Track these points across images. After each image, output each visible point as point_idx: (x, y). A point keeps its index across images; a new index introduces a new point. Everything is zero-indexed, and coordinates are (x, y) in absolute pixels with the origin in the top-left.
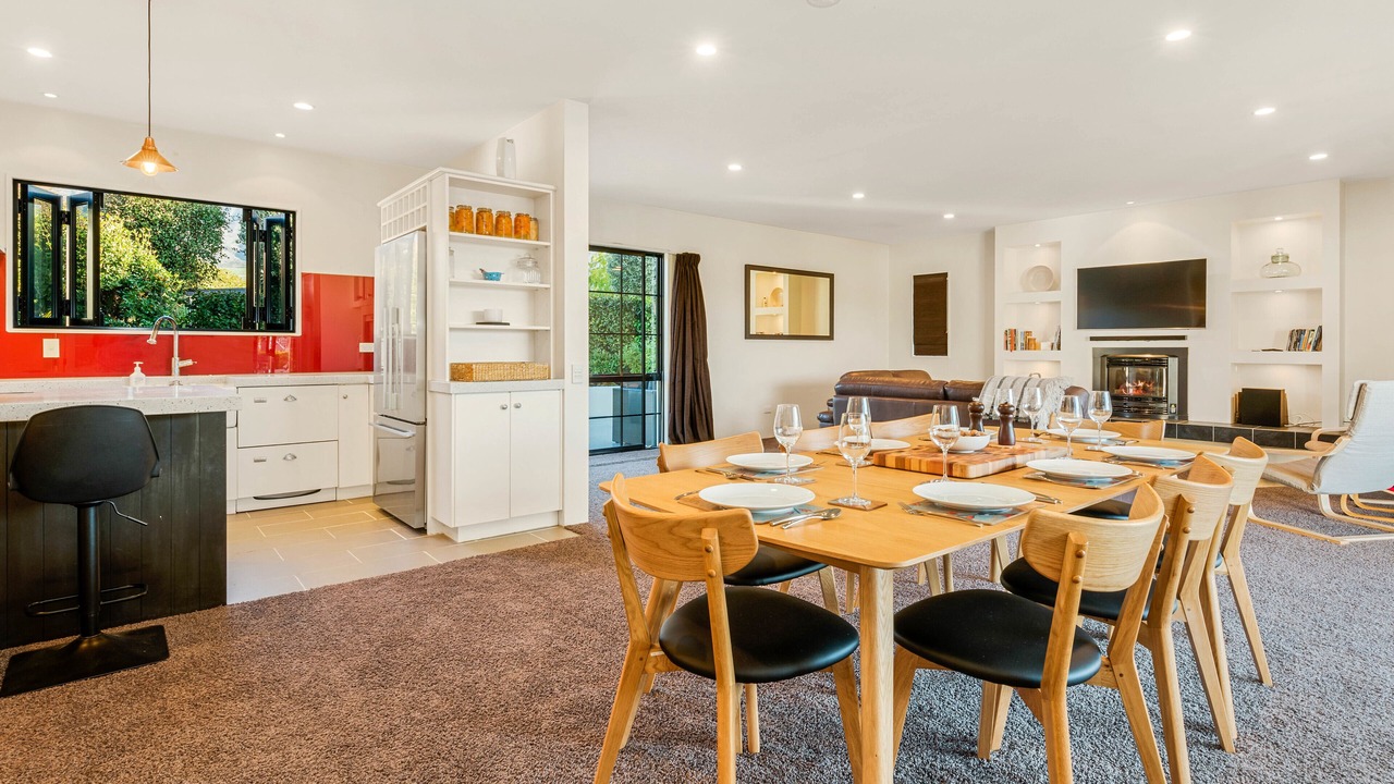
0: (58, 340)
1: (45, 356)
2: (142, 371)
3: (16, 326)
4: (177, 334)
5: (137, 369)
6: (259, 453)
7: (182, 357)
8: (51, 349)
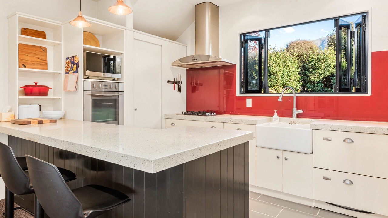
0: (251, 99)
1: (247, 106)
2: (278, 115)
3: (241, 93)
4: (295, 96)
5: (276, 114)
6: (328, 174)
7: (297, 108)
8: (249, 103)
